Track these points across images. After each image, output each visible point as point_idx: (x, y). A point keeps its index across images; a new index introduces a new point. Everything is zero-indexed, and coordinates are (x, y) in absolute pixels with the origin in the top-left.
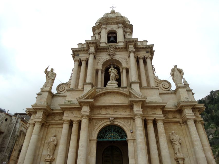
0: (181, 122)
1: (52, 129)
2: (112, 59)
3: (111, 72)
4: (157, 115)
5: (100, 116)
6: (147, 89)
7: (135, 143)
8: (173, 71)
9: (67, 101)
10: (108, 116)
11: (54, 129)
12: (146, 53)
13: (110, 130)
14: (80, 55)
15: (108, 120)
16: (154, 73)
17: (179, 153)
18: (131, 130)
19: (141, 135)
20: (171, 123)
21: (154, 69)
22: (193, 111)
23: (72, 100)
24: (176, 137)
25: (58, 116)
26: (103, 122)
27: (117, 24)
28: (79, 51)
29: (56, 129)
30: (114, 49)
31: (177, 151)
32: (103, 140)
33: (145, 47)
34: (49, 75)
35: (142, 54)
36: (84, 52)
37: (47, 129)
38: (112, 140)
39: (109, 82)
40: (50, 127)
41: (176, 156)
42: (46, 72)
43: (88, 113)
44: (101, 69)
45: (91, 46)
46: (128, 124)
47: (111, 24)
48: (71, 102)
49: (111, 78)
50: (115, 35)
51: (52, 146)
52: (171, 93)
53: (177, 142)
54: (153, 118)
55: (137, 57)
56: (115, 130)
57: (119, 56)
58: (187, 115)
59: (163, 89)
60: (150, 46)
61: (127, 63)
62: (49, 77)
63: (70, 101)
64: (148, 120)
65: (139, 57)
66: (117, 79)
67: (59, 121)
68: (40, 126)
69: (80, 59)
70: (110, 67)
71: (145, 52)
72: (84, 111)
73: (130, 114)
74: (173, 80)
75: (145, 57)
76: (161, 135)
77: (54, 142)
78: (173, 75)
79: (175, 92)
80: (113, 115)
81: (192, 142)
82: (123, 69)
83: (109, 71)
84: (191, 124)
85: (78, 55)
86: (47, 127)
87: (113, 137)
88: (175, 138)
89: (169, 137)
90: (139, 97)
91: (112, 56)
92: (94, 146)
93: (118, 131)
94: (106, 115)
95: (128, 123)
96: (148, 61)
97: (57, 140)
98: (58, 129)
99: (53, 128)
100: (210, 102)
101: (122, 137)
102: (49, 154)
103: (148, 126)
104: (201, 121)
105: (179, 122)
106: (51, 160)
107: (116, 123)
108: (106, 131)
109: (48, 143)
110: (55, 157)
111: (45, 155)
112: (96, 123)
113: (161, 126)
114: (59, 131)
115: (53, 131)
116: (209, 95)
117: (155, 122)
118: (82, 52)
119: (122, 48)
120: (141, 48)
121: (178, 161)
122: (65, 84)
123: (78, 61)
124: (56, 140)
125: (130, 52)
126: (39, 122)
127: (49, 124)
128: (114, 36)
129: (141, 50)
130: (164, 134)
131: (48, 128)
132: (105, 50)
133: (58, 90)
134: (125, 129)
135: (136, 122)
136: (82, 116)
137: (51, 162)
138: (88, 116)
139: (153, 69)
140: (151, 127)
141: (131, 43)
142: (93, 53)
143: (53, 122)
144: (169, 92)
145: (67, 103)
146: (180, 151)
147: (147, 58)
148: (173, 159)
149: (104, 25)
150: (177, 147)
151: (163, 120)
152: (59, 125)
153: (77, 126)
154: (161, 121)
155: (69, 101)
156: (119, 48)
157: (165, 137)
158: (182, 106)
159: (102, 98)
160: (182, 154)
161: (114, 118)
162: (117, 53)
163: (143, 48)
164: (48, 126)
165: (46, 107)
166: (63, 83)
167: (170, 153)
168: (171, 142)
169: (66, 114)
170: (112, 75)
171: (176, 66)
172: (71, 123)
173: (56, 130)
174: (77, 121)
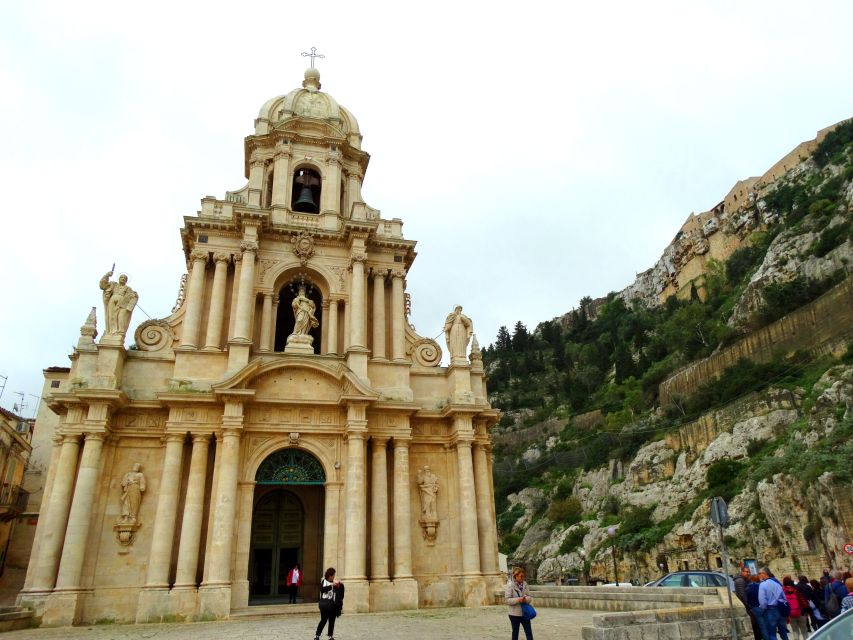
0: (447, 445)
1: (128, 450)
2: (304, 266)
3: (297, 308)
4: (397, 432)
5: (266, 428)
6: (384, 364)
7: (342, 492)
8: (451, 320)
9: (177, 381)
10: (284, 429)
11: (134, 451)
12: (395, 261)
13: (286, 459)
14: (211, 241)
15: (286, 438)
16: (406, 317)
17: (431, 510)
18: (336, 463)
19: (358, 478)
20: (426, 447)
21: (409, 305)
22: (473, 422)
23: (192, 379)
24: (429, 479)
25: (145, 417)
26: (271, 442)
27: (326, 146)
28: (207, 227)
29: (139, 450)
30: (312, 240)
31: (426, 507)
32: (269, 483)
33: (393, 243)
34: (115, 297)
35: (385, 262)
36: (224, 233)
37: (113, 449)
38: (290, 483)
39: (290, 338)
40: (122, 444)
41: (424, 517)
42: (105, 284)
43: (238, 424)
44: (272, 296)
45: (249, 225)
46: (331, 448)
47: (308, 144)
48: (189, 386)
49: (296, 326)
50: (314, 181)
51: (135, 495)
52: (439, 375)
53: (430, 489)
54: (388, 436)
55: (371, 269)
56: (298, 459)
57: (325, 263)
58: (459, 433)
59: (421, 361)
60: (408, 245)
61: (343, 287)
62: (116, 303)
63: (186, 384)
64: (378, 440)
65: (375, 270)
66: (312, 328)
67: (148, 432)
68: (100, 443)
69: (211, 254)
70: (297, 291)
71: (391, 259)
72: (230, 417)
73: (337, 426)
74: (448, 343)
75: (390, 271)
76: (399, 475)
77: (138, 484)
78: (449, 331)
79: (447, 373)
80: (297, 425)
81: (459, 490)
82: (329, 301)
83: (294, 304)
84: (464, 452)
85: (204, 240)
86: (114, 444)
87: (293, 476)
88: (427, 479)
89: (416, 477)
90: (363, 392)
91: (303, 259)
92: (249, 496)
93: (305, 463)
94: (281, 427)
95: (332, 445)
96: (397, 284)
97: (146, 478)
98: (147, 451)
99: (131, 447)
100: (575, 332)
101: (314, 477)
102: (126, 512)
103: (375, 455)
104: (486, 446)
105: (442, 445)
106: (133, 527)
107: (303, 445)
108: (277, 462)
109: (123, 487)
110: (142, 520)
111: (115, 516)
112: (255, 443)
113: (403, 455)
114: (148, 457)
115: (132, 457)
116: (576, 308)
117: (391, 446)
118: (216, 232)
119: (334, 238)
120: (383, 245)
121: (426, 528)
122: (162, 323)
123: (205, 259)
124: (143, 480)
125: (355, 260)
126: (98, 434)
127: (121, 438)
128: (312, 185)
129: (384, 250)
130: (407, 474)
131: (117, 447)
132: (286, 238)
133: (139, 340)
134: (324, 459)
135: (351, 447)
136: (225, 430)
137: (131, 532)
138: (238, 430)
139: (405, 305)
140: (380, 457)
141: (358, 235)
142: (255, 250)
143: (131, 432)
144: (435, 371)
145: (177, 388)
146: (434, 507)
147: (394, 276)
148: (417, 522)
149: (285, 142)
150: (429, 498)
151: (409, 442)
152: (148, 441)
153: (206, 449)
154: (405, 444)
155: (181, 383)
156: (326, 238)
157: (408, 479)
158: (454, 413)
159: (272, 380)
160: (435, 513)
161: (300, 434)
162: (319, 251)
163: (389, 246)
164: (118, 442)
165: (118, 397)
166: (155, 320)
167: (411, 511)
168: (417, 488)
169: (174, 417)
170: (300, 317)
171: (459, 309)
172: (188, 441)
173: (140, 454)
174: (205, 436)
